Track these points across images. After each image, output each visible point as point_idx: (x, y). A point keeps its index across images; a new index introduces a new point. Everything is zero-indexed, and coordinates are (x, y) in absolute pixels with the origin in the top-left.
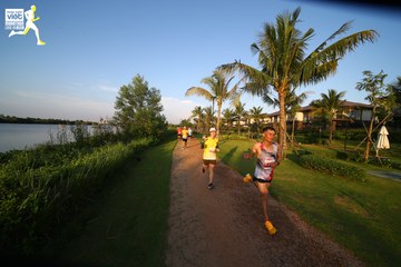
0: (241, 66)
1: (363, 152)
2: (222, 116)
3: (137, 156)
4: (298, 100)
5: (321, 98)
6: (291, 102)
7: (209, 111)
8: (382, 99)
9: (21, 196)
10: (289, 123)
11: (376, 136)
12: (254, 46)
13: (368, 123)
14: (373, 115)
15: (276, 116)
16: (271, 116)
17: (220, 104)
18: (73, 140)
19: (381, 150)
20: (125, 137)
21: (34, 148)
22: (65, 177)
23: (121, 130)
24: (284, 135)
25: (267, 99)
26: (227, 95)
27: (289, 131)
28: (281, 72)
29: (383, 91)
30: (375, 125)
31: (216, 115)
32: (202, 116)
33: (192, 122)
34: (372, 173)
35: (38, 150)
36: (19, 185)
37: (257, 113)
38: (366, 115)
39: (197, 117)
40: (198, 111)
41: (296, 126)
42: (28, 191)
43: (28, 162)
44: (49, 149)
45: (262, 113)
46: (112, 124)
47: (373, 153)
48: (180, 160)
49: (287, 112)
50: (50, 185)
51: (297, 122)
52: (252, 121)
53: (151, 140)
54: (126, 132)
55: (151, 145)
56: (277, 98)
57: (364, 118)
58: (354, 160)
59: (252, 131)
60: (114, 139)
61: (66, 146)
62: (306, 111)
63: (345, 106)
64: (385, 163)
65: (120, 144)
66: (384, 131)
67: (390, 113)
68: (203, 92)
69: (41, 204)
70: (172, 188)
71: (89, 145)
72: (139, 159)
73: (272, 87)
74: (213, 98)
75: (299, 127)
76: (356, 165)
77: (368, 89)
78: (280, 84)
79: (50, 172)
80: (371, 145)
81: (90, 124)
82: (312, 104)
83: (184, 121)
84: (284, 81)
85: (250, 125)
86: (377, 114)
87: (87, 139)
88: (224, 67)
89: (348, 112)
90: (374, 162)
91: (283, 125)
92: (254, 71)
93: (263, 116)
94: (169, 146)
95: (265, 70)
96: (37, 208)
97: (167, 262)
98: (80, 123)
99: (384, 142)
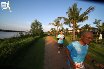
0: (63, 18)
1: (95, 40)
2: (58, 30)
3: (36, 40)
4: (78, 27)
5: (84, 26)
6: (76, 27)
7: (55, 29)
8: (100, 26)
9: (7, 50)
10: (76, 32)
11: (99, 36)
12: (67, 12)
13: (97, 33)
14: (98, 31)
15: (72, 30)
16: (71, 31)
17: (58, 27)
18: (20, 36)
19: (100, 40)
20: (33, 36)
21: (10, 38)
22: (18, 45)
23: (32, 34)
24: (74, 35)
25: (70, 26)
26: (60, 25)
27: (76, 35)
28: (73, 19)
29: (101, 24)
30: (98, 33)
31: (57, 30)
32: (53, 30)
33: (50, 32)
34: (98, 46)
35: (11, 38)
36: (6, 47)
37: (67, 30)
38: (96, 31)
39: (52, 30)
40: (52, 29)
41: (77, 33)
42: (9, 49)
43: (8, 41)
44: (14, 38)
45: (69, 30)
46: (30, 32)
47: (98, 41)
48: (47, 42)
49: (75, 30)
50: (14, 47)
51: (78, 32)
52: (66, 32)
53: (40, 36)
54: (33, 34)
55: (40, 38)
56: (73, 26)
57: (95, 32)
58: (93, 42)
59: (66, 34)
60: (30, 36)
61: (18, 37)
62: (80, 29)
63: (90, 28)
64: (101, 43)
65: (32, 37)
66: (101, 35)
67: (102, 30)
68: (53, 24)
69: (12, 52)
70: (45, 49)
71: (24, 37)
72: (37, 41)
73: (71, 23)
74: (56, 26)
75: (78, 34)
76: (93, 44)
77: (96, 24)
78: (73, 22)
79: (14, 44)
80: (97, 39)
81: (24, 32)
82: (82, 28)
83: (48, 32)
84: (74, 22)
85: (65, 33)
86: (99, 31)
87: (23, 36)
88: (59, 18)
89: (91, 30)
90: (98, 43)
91: (74, 33)
92: (67, 19)
93: (69, 31)
94: (44, 38)
95: (69, 19)
96: (11, 53)
97: (44, 68)
98: (21, 32)
99: (101, 38)
